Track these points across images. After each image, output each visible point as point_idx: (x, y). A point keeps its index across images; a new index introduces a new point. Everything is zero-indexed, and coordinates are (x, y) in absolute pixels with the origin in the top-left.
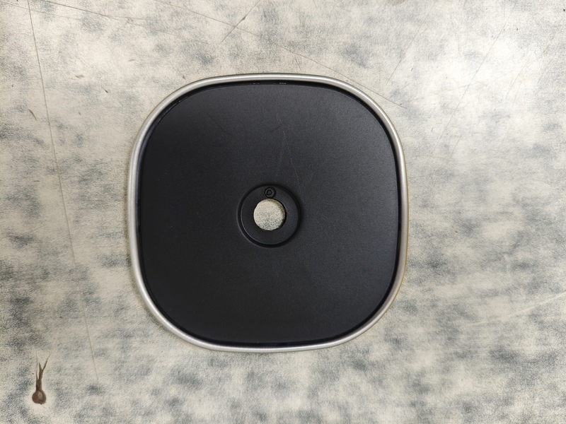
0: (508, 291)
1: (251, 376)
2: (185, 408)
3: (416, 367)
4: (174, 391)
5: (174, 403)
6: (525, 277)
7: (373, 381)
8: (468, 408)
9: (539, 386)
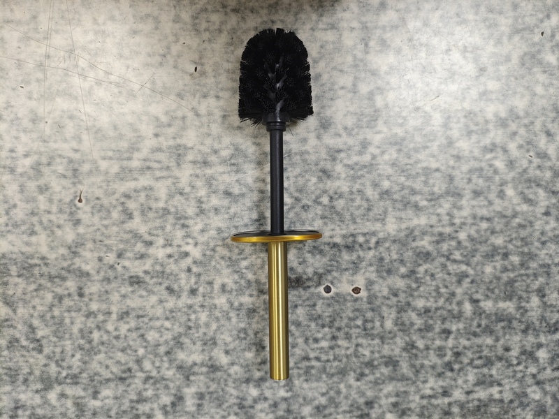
0: (229, 172)
1: (147, 195)
2: (126, 205)
3: (199, 195)
4: (123, 200)
5: (123, 203)
6: (234, 168)
7: (185, 199)
8: (216, 209)
9: (239, 204)
